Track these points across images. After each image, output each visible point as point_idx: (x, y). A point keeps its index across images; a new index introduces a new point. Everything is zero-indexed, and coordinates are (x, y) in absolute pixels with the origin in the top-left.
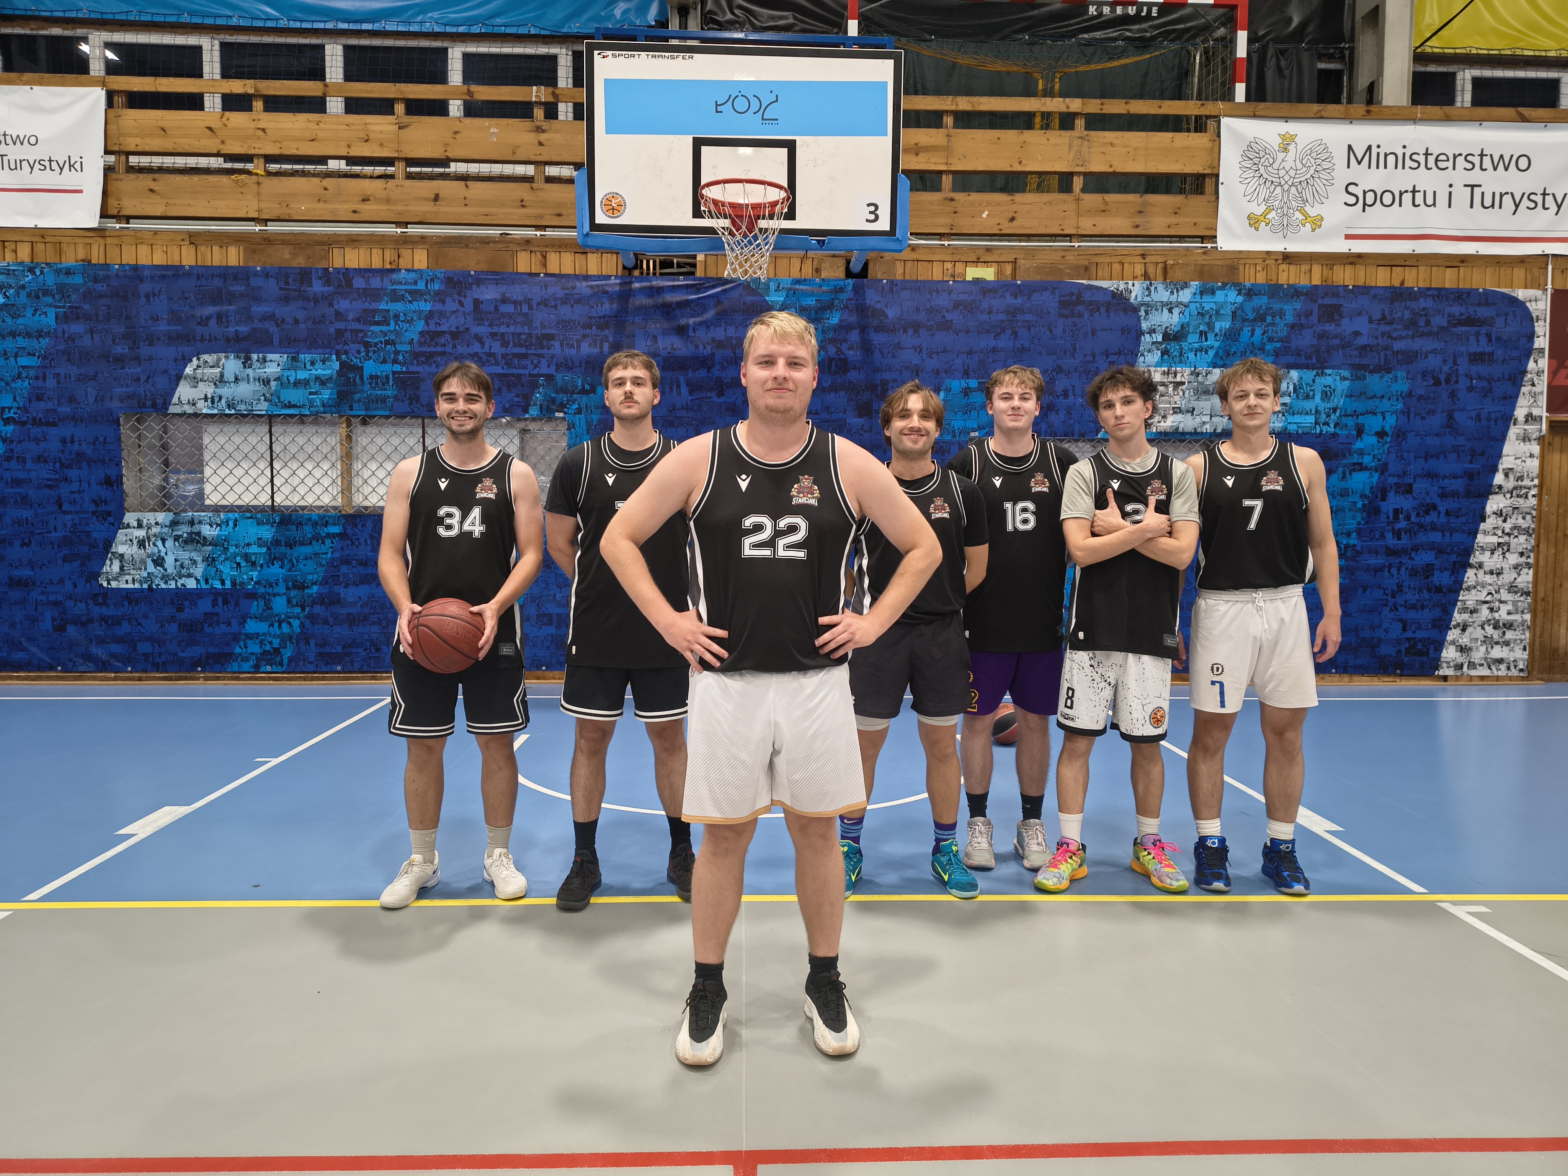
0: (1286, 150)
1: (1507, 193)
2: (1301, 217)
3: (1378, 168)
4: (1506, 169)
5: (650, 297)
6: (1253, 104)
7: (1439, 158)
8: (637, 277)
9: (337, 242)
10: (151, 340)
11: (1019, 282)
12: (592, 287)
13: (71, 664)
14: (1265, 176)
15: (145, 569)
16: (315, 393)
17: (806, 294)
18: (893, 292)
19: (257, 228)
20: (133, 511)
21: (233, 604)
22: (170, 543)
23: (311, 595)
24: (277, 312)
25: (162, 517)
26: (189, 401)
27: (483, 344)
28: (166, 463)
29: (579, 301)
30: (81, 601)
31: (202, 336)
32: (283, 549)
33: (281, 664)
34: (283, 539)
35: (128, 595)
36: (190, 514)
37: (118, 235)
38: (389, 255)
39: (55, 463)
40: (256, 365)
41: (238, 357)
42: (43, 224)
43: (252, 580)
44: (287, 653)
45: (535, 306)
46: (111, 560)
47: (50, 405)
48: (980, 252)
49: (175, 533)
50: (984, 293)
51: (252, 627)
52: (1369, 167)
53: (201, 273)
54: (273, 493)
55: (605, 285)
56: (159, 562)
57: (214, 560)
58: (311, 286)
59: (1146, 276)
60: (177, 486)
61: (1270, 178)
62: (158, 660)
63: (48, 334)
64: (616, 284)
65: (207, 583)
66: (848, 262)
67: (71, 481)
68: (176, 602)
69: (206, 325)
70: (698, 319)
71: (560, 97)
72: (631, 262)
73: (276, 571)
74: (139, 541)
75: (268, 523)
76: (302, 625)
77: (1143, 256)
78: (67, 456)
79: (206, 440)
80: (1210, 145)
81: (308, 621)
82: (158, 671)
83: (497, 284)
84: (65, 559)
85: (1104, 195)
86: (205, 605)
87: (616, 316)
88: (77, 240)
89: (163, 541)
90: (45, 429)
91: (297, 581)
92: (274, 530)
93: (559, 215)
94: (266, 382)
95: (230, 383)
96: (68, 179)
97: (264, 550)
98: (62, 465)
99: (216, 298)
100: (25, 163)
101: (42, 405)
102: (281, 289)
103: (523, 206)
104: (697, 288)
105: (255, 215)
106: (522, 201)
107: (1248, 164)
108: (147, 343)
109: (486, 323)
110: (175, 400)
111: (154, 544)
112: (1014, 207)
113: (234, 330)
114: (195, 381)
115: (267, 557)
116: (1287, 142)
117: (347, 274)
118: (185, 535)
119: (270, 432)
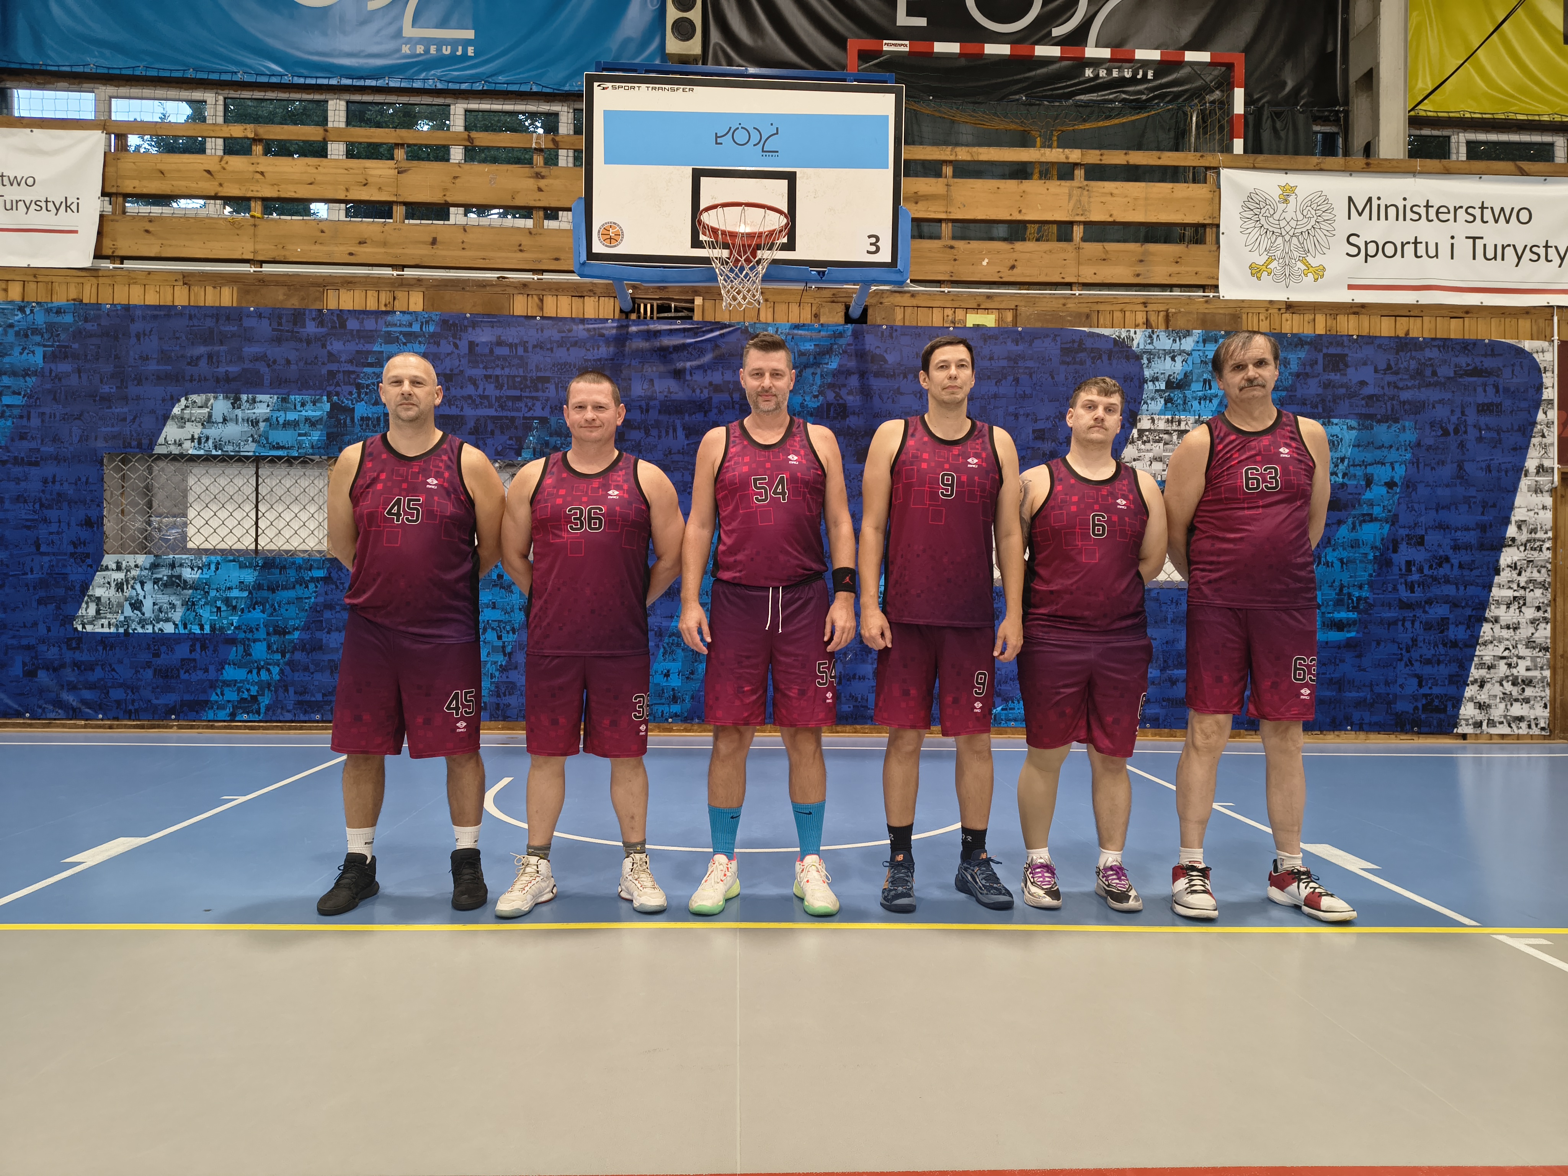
0: (1286, 201)
1: (1509, 245)
2: (1303, 267)
3: (1379, 219)
4: (1508, 222)
5: (647, 340)
6: (1251, 157)
7: (1441, 210)
8: (634, 321)
9: (332, 284)
10: (139, 380)
11: (1020, 329)
12: (588, 330)
13: (40, 711)
14: (1266, 226)
15: (122, 613)
16: (305, 435)
17: (804, 339)
18: (892, 337)
19: (252, 270)
20: (114, 553)
21: (211, 648)
22: (149, 586)
23: (292, 641)
24: (269, 353)
25: (142, 559)
26: (175, 441)
27: (476, 387)
28: (150, 505)
29: (575, 344)
30: (54, 646)
31: (192, 376)
32: (265, 594)
33: (258, 713)
34: (265, 584)
35: (103, 640)
36: (171, 556)
37: (111, 275)
38: (385, 297)
39: (34, 504)
40: (245, 405)
41: (227, 398)
42: (35, 264)
43: (232, 624)
44: (265, 701)
45: (530, 349)
46: (87, 603)
47: (33, 445)
48: (979, 299)
49: (155, 576)
50: (985, 340)
51: (230, 673)
52: (1370, 219)
53: (192, 313)
54: (257, 536)
55: (602, 328)
56: (137, 605)
57: (193, 604)
58: (305, 327)
59: (1148, 324)
60: (160, 530)
61: (1271, 229)
62: (131, 707)
63: (35, 373)
64: (613, 327)
65: (185, 627)
66: (847, 307)
67: (50, 522)
68: (152, 646)
69: (196, 365)
70: (694, 363)
71: (560, 144)
72: (628, 306)
73: (257, 615)
74: (117, 584)
75: (250, 567)
76: (282, 672)
77: (1145, 304)
78: (48, 496)
79: (191, 481)
80: (1210, 196)
81: (288, 668)
82: (130, 719)
83: (493, 327)
84: (40, 602)
85: (1105, 244)
86: (182, 651)
87: (612, 359)
88: (69, 279)
89: (142, 584)
90: (26, 468)
91: (278, 626)
92: (256, 573)
93: (557, 259)
94: (255, 423)
95: (218, 423)
96: (64, 220)
97: (246, 594)
98: (42, 505)
99: (207, 338)
100: (21, 204)
101: (25, 444)
102: (274, 330)
103: (521, 251)
104: (695, 332)
105: (250, 256)
106: (520, 245)
107: (1249, 214)
108: (135, 382)
109: (481, 366)
110: (161, 440)
111: (133, 588)
112: (1015, 256)
113: (224, 370)
114: (182, 421)
115: (249, 602)
116: (1287, 193)
117: (341, 315)
118: (165, 578)
119: (257, 473)
